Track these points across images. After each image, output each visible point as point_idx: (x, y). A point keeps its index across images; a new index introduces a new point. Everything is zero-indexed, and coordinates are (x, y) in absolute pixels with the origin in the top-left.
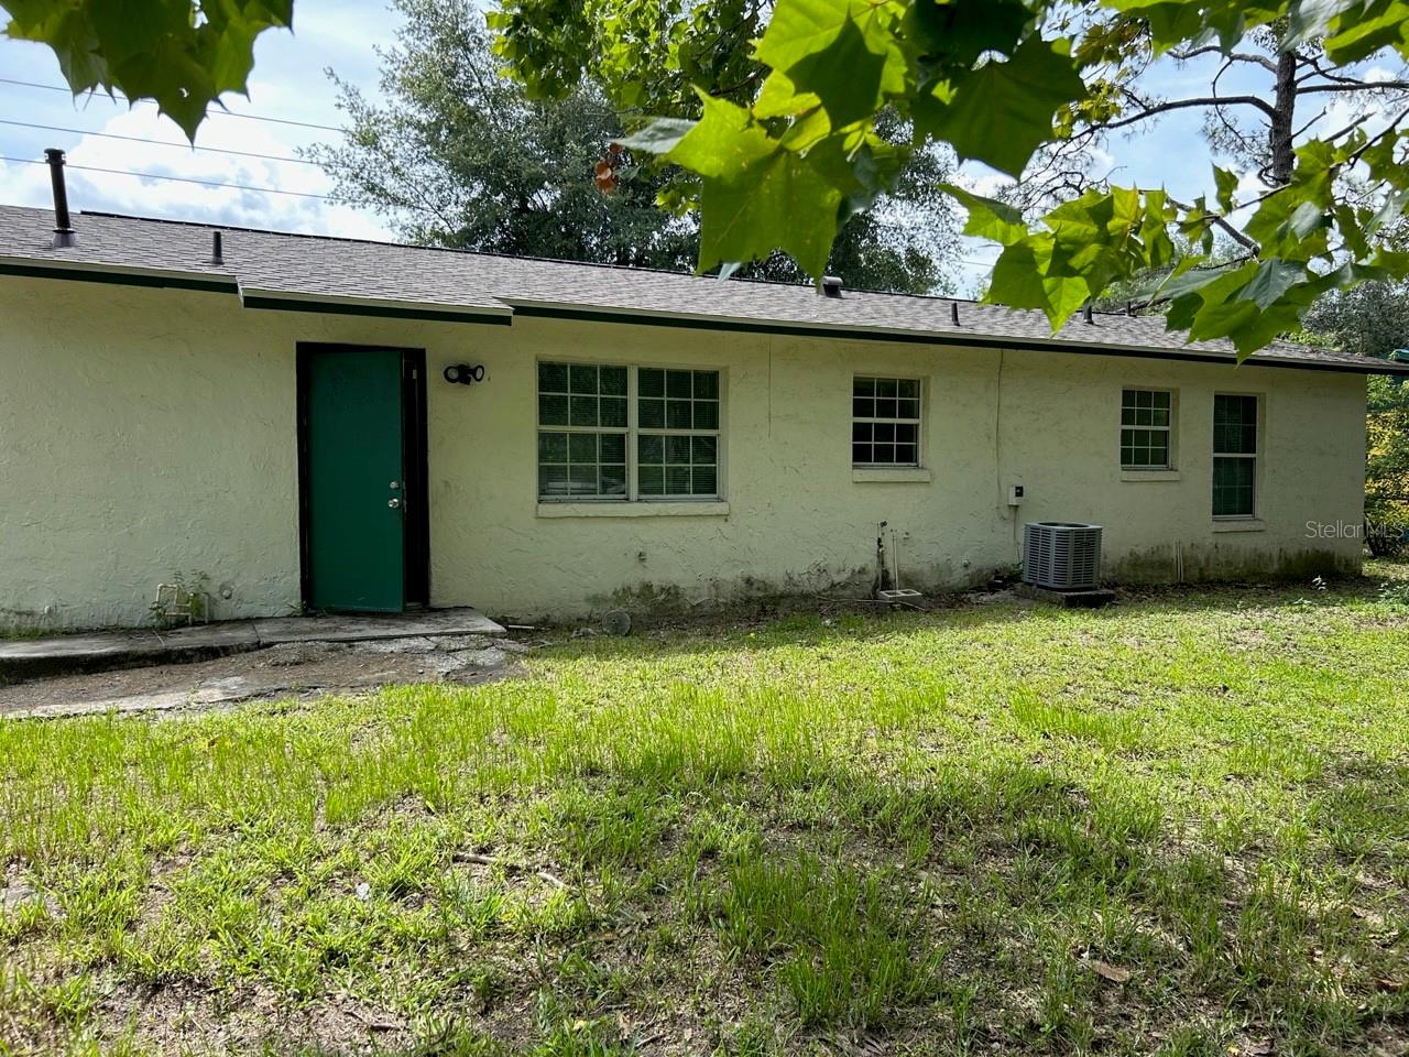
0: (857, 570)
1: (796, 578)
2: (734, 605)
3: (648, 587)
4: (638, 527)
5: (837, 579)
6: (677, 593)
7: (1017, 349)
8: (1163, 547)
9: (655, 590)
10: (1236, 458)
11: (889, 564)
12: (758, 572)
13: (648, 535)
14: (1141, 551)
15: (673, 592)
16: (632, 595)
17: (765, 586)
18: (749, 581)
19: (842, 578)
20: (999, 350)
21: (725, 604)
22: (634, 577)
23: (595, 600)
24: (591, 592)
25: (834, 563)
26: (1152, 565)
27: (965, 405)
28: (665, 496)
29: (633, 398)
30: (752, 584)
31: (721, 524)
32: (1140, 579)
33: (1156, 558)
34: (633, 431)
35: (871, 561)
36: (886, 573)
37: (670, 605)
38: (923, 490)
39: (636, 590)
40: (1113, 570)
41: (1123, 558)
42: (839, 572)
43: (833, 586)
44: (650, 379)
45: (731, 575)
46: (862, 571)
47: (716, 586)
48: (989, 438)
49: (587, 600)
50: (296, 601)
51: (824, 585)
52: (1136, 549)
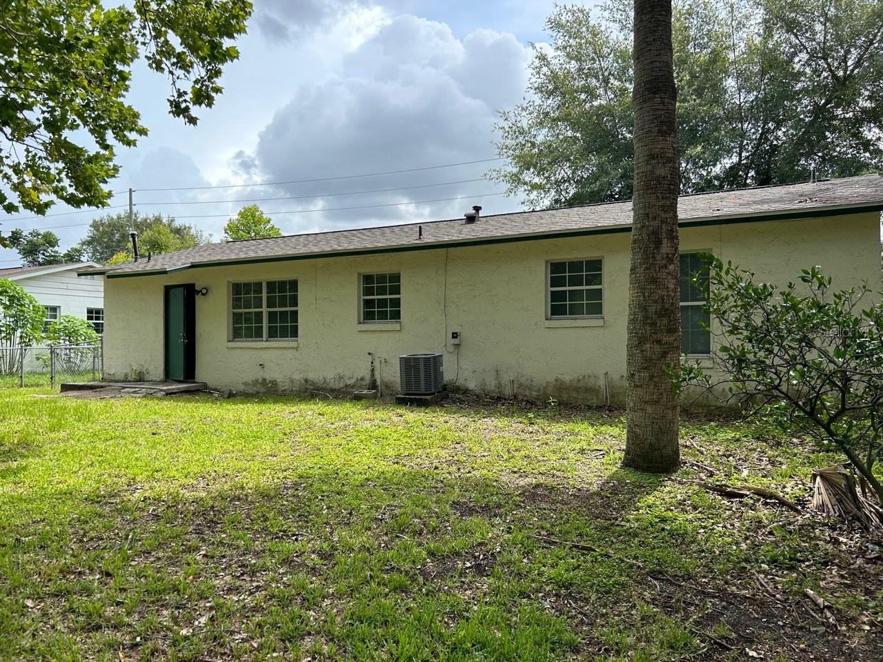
0: (359, 378)
1: (328, 381)
2: (300, 391)
3: (264, 380)
4: (261, 352)
5: (349, 382)
6: (276, 384)
7: (456, 247)
8: (589, 377)
9: (268, 382)
10: (688, 306)
11: (377, 376)
12: (311, 376)
13: (267, 356)
14: (567, 378)
15: (274, 383)
16: (259, 383)
17: (313, 384)
18: (306, 381)
19: (351, 382)
20: (445, 249)
21: (296, 391)
22: (259, 374)
23: (246, 384)
24: (244, 381)
25: (347, 374)
26: (577, 389)
27: (422, 285)
28: (279, 339)
29: (264, 295)
30: (307, 382)
31: (294, 352)
32: (565, 399)
33: (582, 384)
34: (265, 310)
35: (368, 374)
36: (375, 381)
37: (273, 389)
38: (397, 335)
39: (260, 381)
40: (539, 390)
41: (548, 382)
42: (349, 379)
43: (346, 386)
44: (271, 285)
45: (298, 377)
46: (362, 379)
47: (292, 381)
48: (439, 303)
49: (243, 384)
50: (162, 376)
51: (342, 385)
52: (560, 377)
